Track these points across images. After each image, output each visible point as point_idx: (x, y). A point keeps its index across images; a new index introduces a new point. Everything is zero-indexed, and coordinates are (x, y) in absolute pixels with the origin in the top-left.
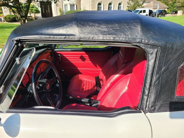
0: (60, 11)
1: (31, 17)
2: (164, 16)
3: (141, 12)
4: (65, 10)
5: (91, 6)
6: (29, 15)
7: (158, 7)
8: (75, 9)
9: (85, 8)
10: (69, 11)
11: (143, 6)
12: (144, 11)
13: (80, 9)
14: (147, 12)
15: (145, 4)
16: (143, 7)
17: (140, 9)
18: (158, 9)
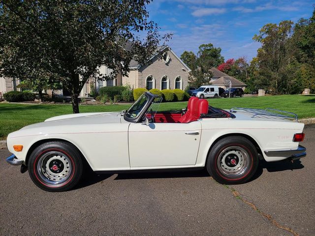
0: (92, 87)
1: (46, 94)
2: (241, 97)
3: (208, 90)
4: (99, 86)
5: (137, 81)
6: (43, 92)
7: (231, 85)
8: (114, 85)
9: (129, 84)
10: (105, 87)
11: (210, 82)
12: (212, 90)
13: (122, 84)
14: (217, 91)
15: (212, 81)
16: (210, 84)
17: (207, 87)
18: (230, 87)
